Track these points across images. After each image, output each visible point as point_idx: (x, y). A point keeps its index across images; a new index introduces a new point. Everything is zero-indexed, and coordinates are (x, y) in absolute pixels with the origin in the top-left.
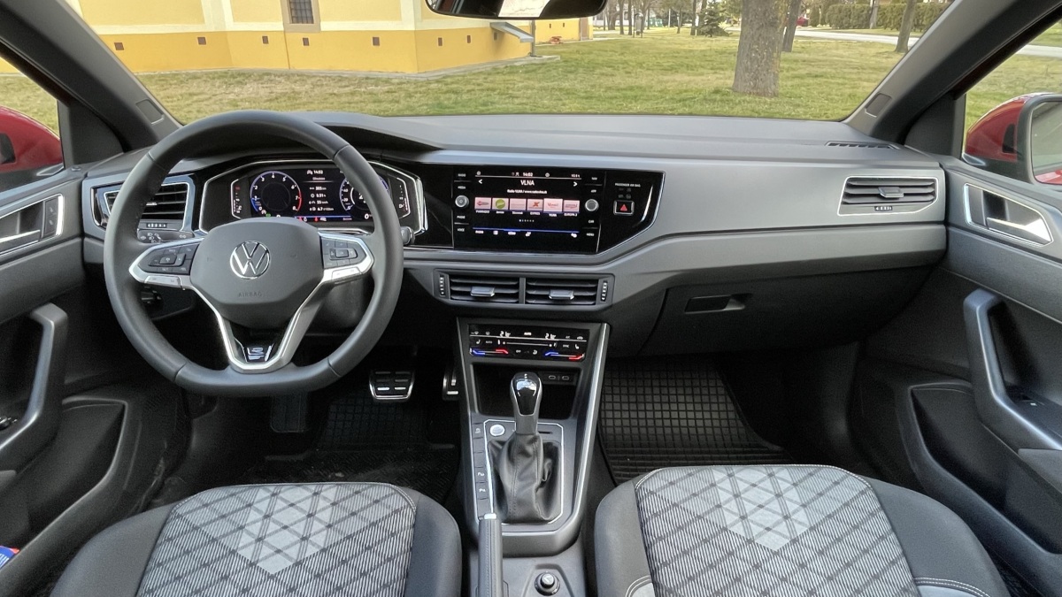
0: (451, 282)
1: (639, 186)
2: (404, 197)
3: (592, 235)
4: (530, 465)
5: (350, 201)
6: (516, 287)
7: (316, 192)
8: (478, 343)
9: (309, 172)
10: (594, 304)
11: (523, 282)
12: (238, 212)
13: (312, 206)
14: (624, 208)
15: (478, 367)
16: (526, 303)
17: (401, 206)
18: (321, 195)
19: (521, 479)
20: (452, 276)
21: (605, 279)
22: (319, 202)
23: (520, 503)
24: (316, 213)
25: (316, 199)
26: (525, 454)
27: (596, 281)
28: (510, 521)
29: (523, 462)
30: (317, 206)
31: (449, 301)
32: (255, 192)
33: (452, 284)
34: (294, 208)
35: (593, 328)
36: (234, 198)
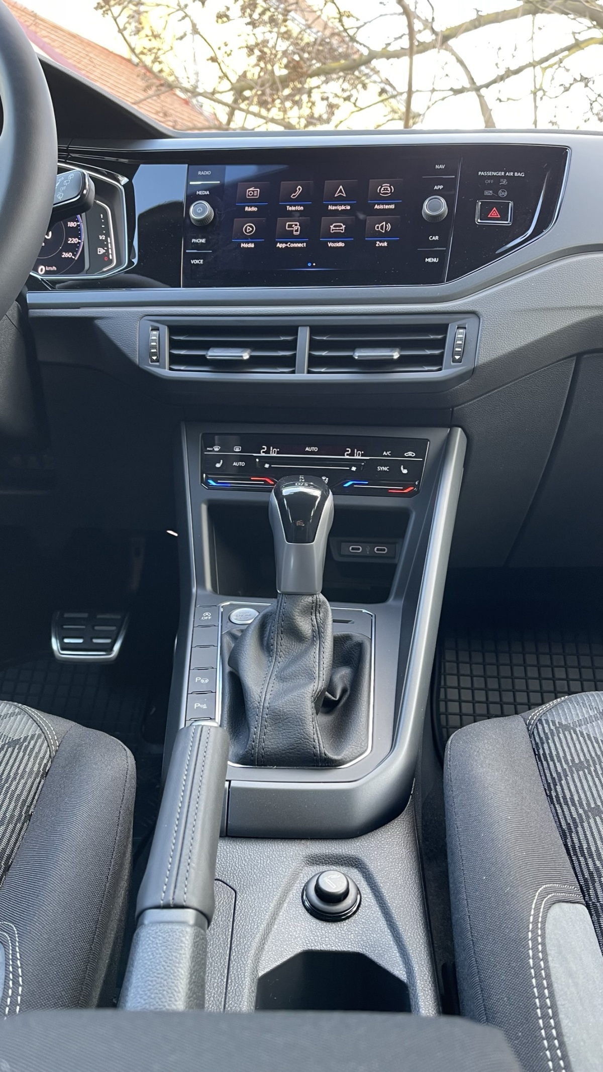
0: (171, 341)
1: (522, 175)
2: (108, 235)
3: (435, 260)
4: (306, 651)
6: (292, 345)
8: (218, 465)
10: (440, 370)
11: (304, 336)
14: (494, 213)
15: (215, 509)
16: (309, 372)
17: (101, 251)
19: (282, 679)
20: (174, 329)
21: (459, 323)
23: (279, 719)
26: (295, 633)
27: (443, 329)
28: (251, 760)
29: (283, 644)
31: (165, 372)
33: (173, 344)
35: (435, 437)
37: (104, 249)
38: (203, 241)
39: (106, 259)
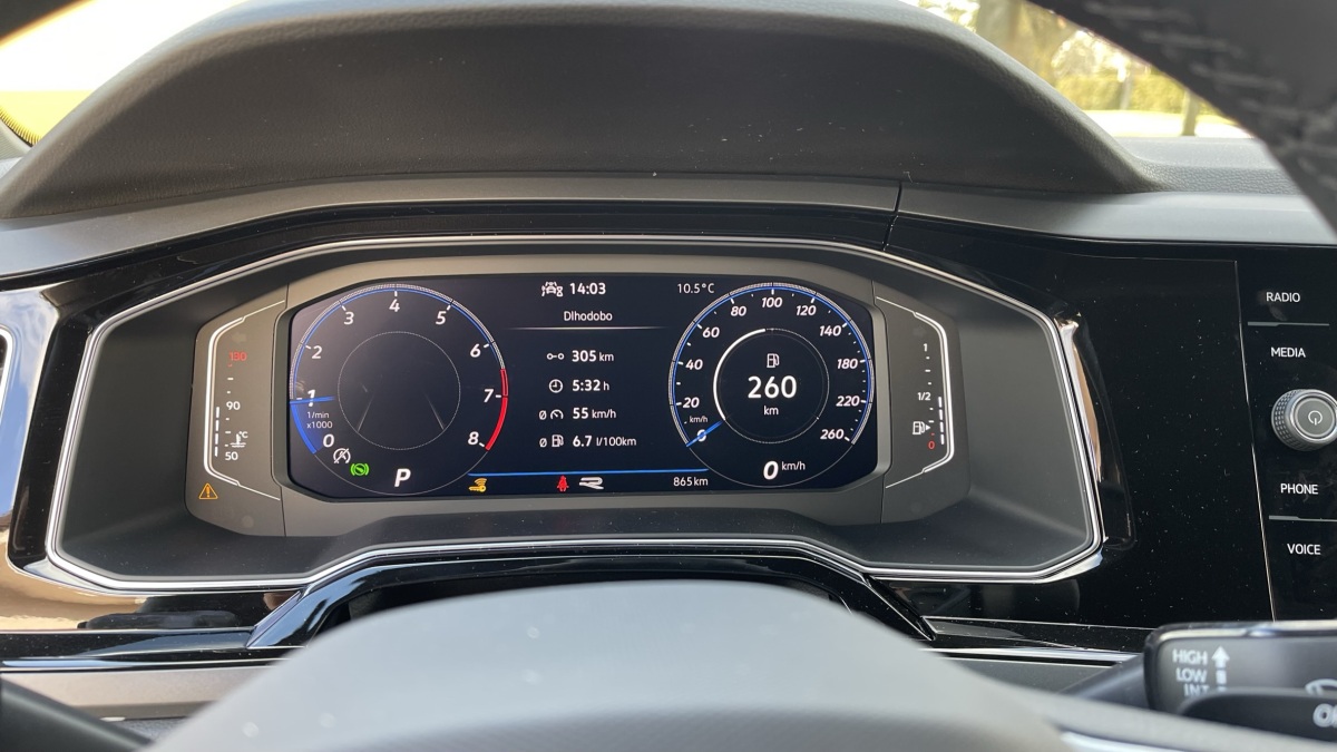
2: (938, 391)
5: (707, 407)
7: (570, 371)
9: (551, 288)
12: (231, 456)
13: (550, 428)
17: (921, 428)
18: (593, 386)
22: (580, 413)
24: (567, 457)
25: (568, 400)
30: (569, 428)
32: (311, 374)
34: (473, 438)
36: (219, 401)
37: (927, 423)
38: (1312, 489)
39: (931, 445)
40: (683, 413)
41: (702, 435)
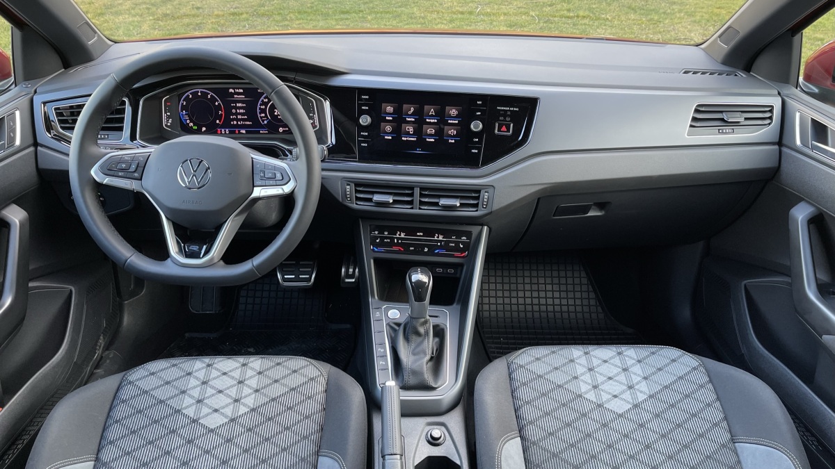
0: (356, 190)
1: (517, 109)
2: (314, 114)
3: (476, 151)
4: (422, 342)
5: (266, 116)
6: (412, 195)
7: (236, 108)
8: (378, 241)
9: (231, 90)
10: (477, 211)
11: (417, 191)
12: (169, 124)
13: (233, 120)
14: (504, 128)
15: (376, 260)
16: (420, 209)
18: (242, 111)
19: (414, 354)
20: (357, 185)
21: (486, 190)
22: (239, 117)
23: (415, 373)
24: (237, 126)
25: (236, 114)
26: (418, 334)
27: (478, 192)
28: (405, 387)
29: (414, 338)
30: (237, 120)
31: (354, 206)
32: (183, 108)
33: (357, 191)
34: (218, 121)
35: (475, 230)
36: (165, 113)
37: (312, 120)
38: (367, 134)
39: (314, 125)
40: (261, 117)
41: (266, 122)
